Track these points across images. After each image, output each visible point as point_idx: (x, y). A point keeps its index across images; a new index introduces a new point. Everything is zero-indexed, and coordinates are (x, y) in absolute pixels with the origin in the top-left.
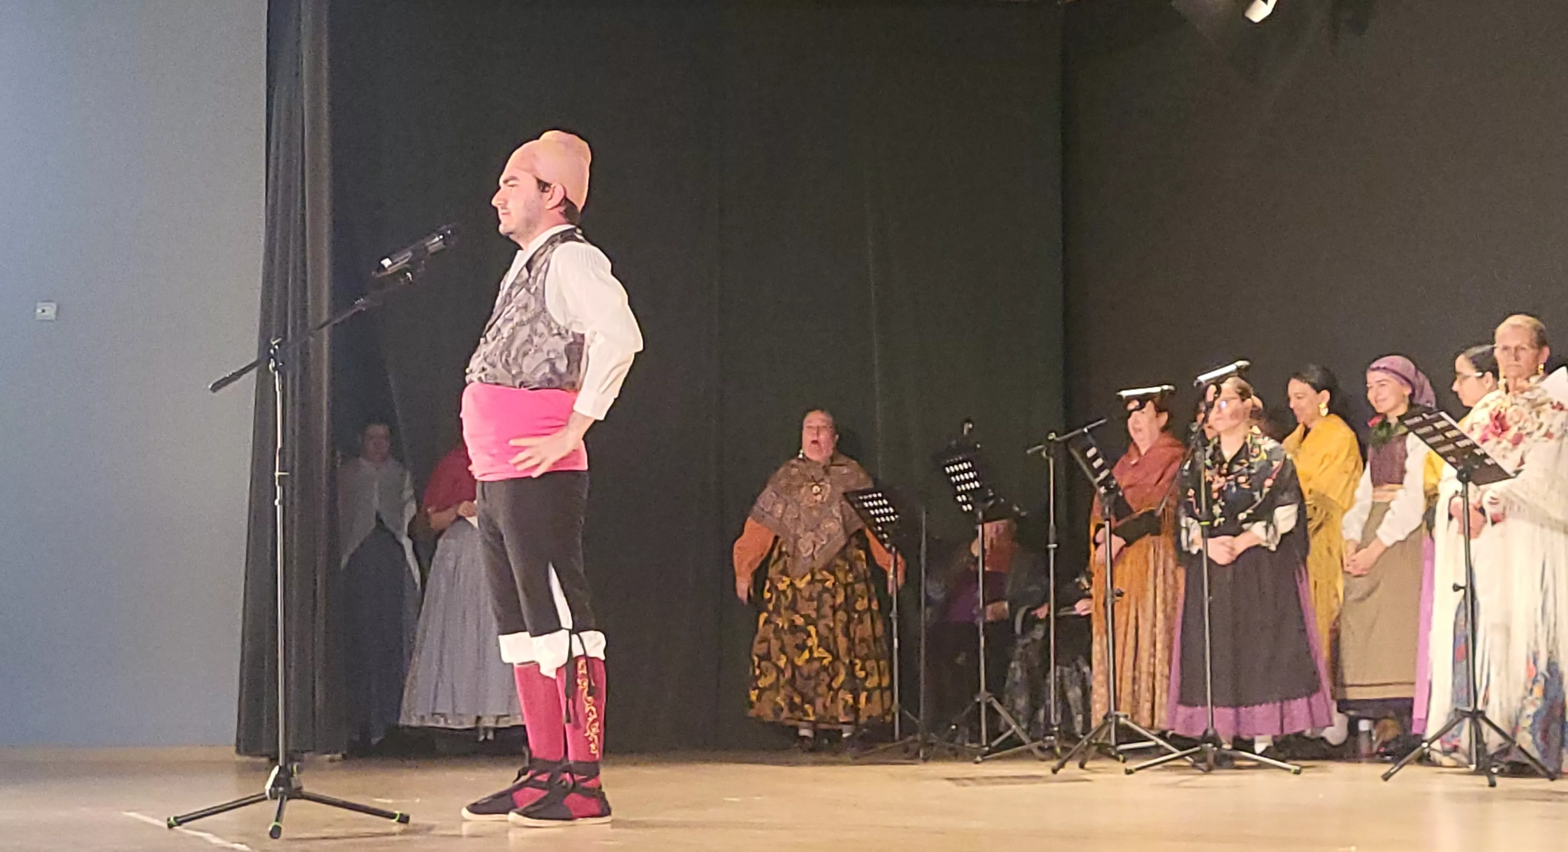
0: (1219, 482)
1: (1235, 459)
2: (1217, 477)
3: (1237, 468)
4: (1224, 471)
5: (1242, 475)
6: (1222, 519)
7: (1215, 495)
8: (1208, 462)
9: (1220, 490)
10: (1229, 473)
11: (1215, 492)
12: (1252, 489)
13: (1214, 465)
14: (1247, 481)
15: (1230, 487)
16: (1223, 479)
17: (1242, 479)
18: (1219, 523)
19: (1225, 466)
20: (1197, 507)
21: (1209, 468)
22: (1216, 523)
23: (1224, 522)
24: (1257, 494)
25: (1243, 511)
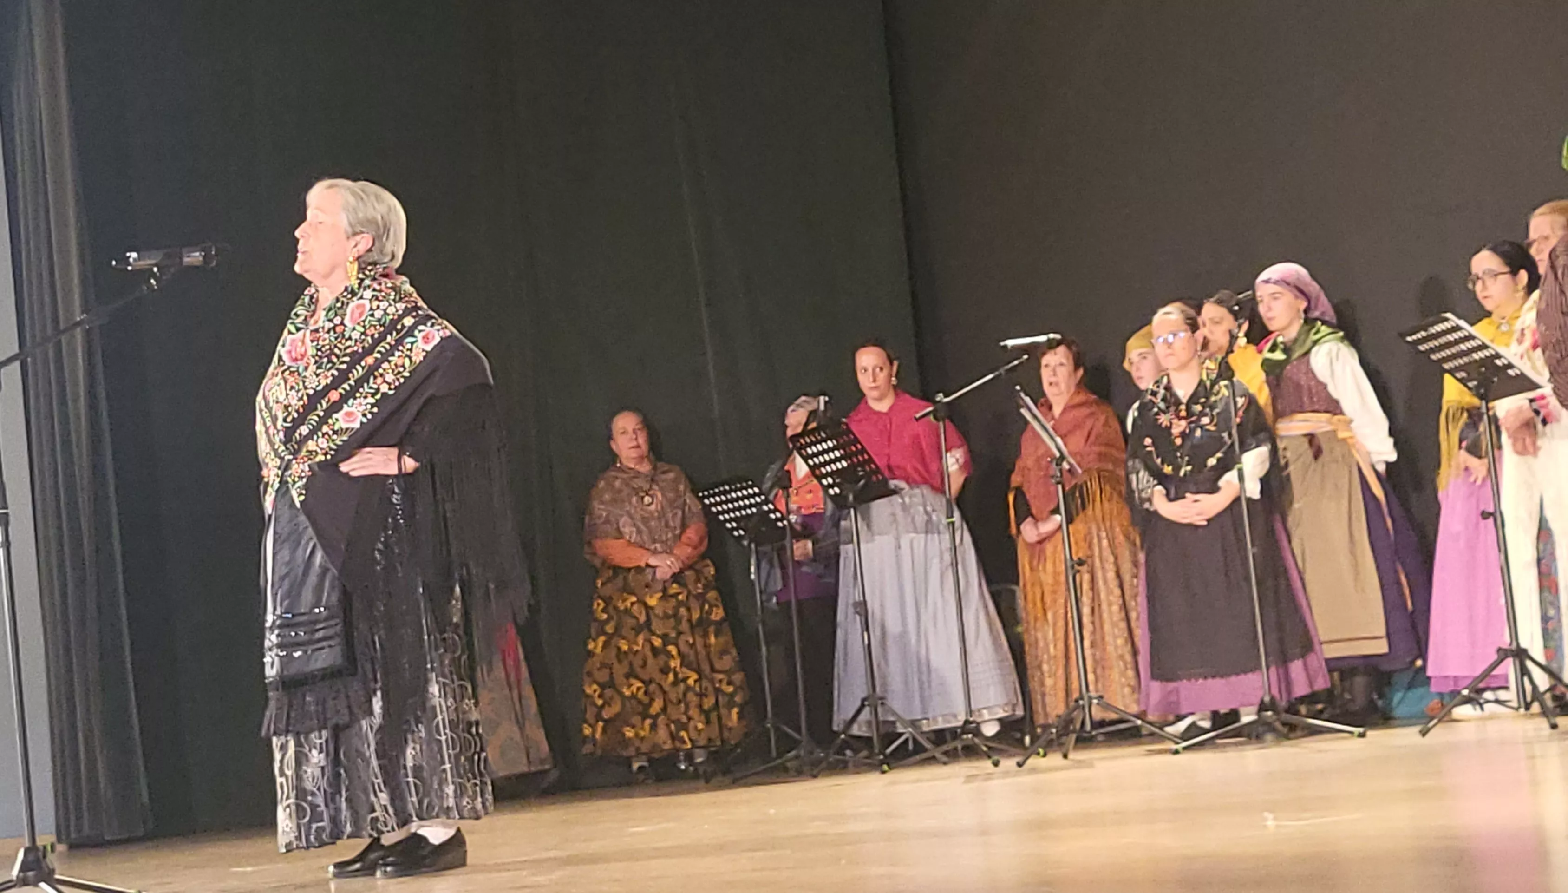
0: (1178, 427)
1: (1194, 399)
2: (1175, 421)
3: (1198, 408)
4: (1183, 413)
5: (1206, 415)
6: (1189, 468)
7: (1178, 441)
8: (1162, 405)
9: (1183, 435)
10: (1189, 413)
11: (1176, 437)
12: (1219, 431)
13: (1168, 407)
14: (1212, 421)
15: (1192, 431)
16: (1183, 423)
17: (1205, 420)
18: (1186, 471)
19: (1183, 407)
20: (1158, 457)
21: (1164, 413)
22: (1182, 473)
23: (1191, 471)
24: (1225, 435)
25: (1212, 456)
